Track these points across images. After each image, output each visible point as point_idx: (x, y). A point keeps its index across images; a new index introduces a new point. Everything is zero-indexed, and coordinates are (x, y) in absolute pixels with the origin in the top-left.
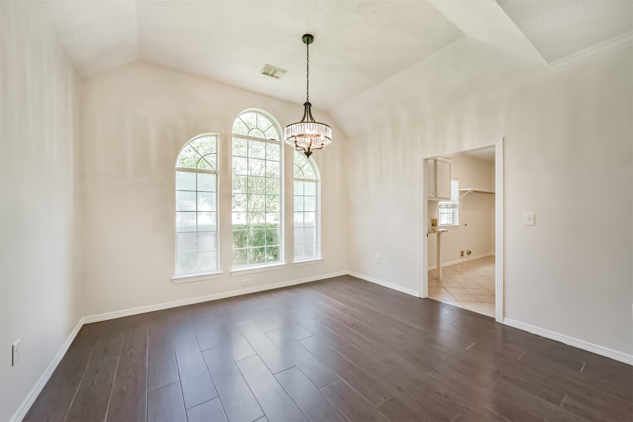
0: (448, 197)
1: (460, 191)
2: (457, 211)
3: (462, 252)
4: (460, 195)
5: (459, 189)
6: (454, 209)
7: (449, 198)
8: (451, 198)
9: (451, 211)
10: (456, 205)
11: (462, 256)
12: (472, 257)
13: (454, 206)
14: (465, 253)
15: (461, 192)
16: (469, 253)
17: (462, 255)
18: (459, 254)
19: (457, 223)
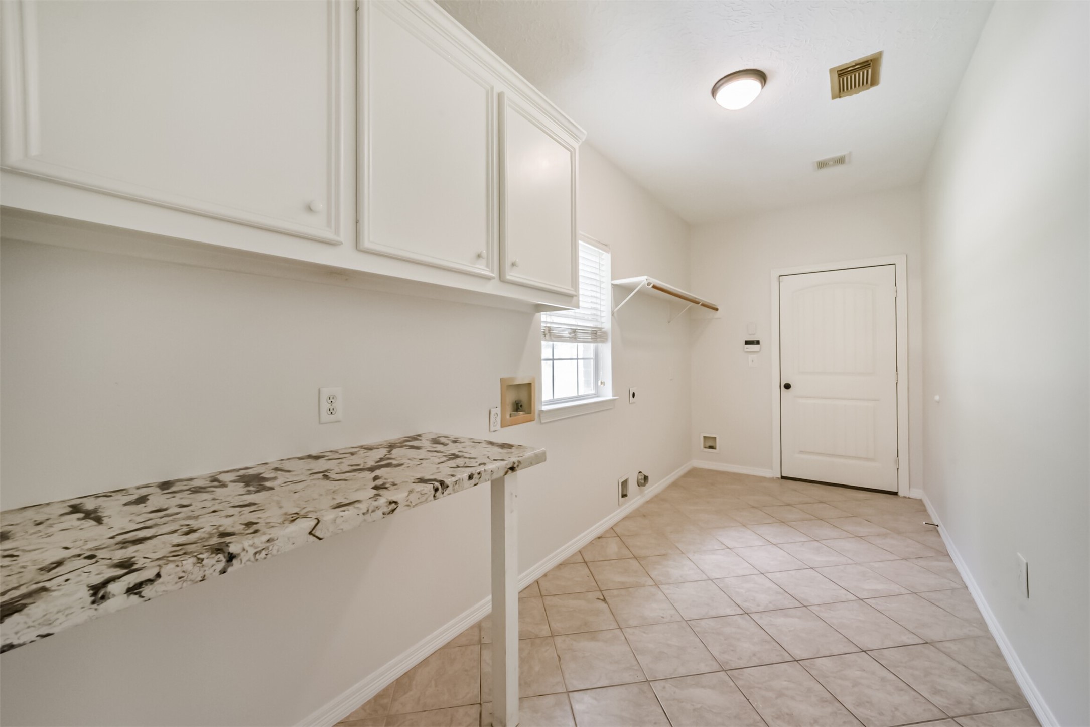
0: (567, 288)
1: (615, 286)
2: (606, 350)
3: (625, 484)
4: (616, 300)
5: (613, 279)
6: (600, 345)
7: (570, 296)
8: (577, 296)
9: (586, 349)
10: (605, 333)
11: (624, 495)
12: (651, 490)
13: (597, 335)
14: (632, 486)
15: (620, 291)
16: (644, 480)
17: (625, 493)
18: (616, 491)
19: (608, 394)
